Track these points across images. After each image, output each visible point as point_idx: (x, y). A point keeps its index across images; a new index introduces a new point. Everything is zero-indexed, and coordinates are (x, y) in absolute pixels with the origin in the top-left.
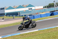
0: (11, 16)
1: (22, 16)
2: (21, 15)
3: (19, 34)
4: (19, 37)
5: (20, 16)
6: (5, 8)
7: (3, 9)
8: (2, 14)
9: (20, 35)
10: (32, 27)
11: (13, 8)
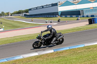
0: (69, 16)
1: (87, 16)
2: (85, 15)
3: (82, 46)
4: (82, 51)
5: (83, 17)
6: (59, 3)
7: (56, 5)
8: (53, 13)
9: (84, 47)
10: (57, 44)
11: (73, 4)
